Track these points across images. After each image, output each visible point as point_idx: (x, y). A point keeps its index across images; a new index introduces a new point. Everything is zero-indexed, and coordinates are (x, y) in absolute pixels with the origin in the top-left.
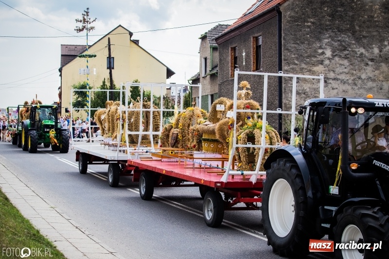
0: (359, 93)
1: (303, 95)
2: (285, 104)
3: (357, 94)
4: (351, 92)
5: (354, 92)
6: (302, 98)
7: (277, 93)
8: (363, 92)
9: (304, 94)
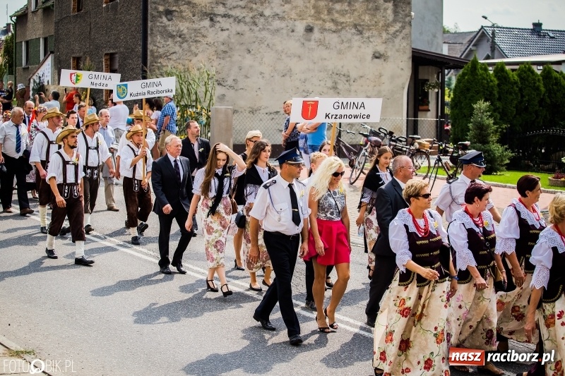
0: (260, 36)
1: (178, 39)
2: (151, 51)
3: (257, 37)
4: (248, 34)
5: (253, 35)
6: (176, 43)
7: (140, 36)
8: (267, 36)
9: (180, 37)
